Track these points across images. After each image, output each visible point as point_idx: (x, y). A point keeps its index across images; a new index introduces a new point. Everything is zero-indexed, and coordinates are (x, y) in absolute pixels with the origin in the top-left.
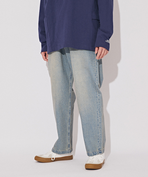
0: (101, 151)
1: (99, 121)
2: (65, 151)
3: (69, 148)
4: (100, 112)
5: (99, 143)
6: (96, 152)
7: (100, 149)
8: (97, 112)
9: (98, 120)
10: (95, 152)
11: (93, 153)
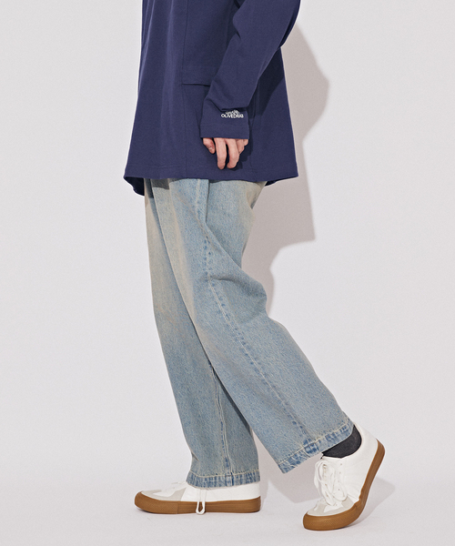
0: (312, 445)
1: (261, 371)
2: (215, 478)
3: (227, 471)
4: (249, 348)
5: (298, 425)
6: (299, 455)
7: (310, 440)
8: (242, 350)
9: (256, 370)
10: (296, 455)
11: (290, 459)
